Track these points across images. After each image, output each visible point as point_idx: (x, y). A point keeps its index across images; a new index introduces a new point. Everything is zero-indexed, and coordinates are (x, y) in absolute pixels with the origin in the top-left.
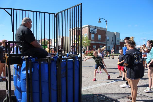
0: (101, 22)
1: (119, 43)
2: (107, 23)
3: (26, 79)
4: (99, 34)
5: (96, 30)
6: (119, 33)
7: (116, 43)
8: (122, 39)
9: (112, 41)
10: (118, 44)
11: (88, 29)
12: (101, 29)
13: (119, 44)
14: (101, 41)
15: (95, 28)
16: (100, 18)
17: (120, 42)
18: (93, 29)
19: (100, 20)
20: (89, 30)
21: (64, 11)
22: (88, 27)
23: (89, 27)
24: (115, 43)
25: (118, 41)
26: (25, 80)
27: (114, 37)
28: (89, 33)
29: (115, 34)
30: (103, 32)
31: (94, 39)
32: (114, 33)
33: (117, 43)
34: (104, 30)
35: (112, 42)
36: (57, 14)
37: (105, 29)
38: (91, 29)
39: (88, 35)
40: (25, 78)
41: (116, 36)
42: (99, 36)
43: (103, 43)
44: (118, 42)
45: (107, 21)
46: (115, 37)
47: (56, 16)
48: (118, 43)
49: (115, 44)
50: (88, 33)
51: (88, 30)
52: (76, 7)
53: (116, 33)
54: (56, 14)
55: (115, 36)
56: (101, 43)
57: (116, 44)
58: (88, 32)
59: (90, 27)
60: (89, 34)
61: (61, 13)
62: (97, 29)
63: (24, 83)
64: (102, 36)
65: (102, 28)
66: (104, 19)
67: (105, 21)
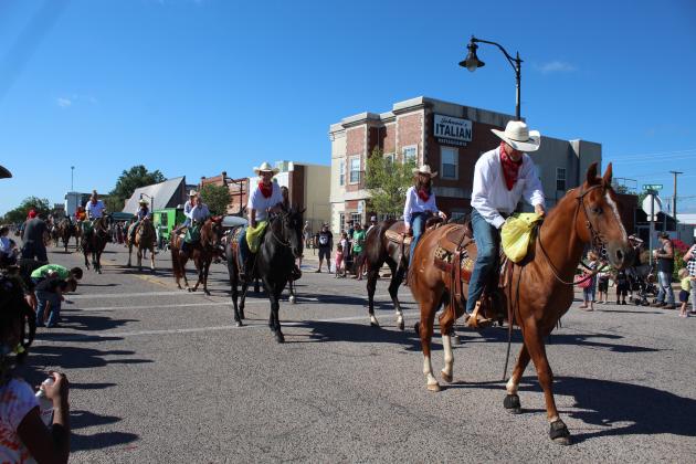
0: (481, 64)
2: (518, 73)
5: (470, 127)
6: (599, 146)
9: (561, 185)
11: (422, 121)
12: (497, 124)
15: (465, 117)
16: (474, 40)
18: (453, 120)
19: (473, 48)
20: (427, 124)
22: (422, 112)
23: (428, 110)
27: (570, 165)
28: (427, 140)
29: (576, 149)
31: (457, 178)
32: (570, 147)
35: (559, 192)
38: (438, 119)
39: (422, 152)
41: (578, 160)
45: (519, 61)
46: (575, 169)
50: (422, 144)
51: (422, 128)
53: (582, 143)
55: (576, 163)
58: (422, 136)
59: (436, 109)
60: (426, 148)
62: (474, 123)
65: (503, 117)
66: (501, 48)
67: (508, 57)
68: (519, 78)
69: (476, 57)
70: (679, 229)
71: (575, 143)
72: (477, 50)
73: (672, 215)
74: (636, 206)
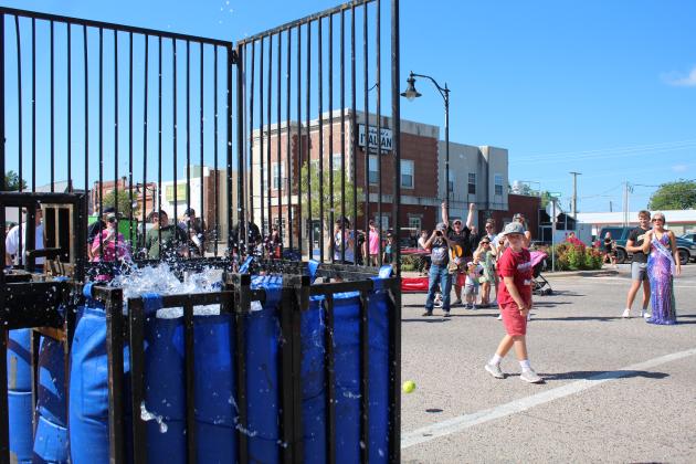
0: (418, 95)
1: (506, 201)
2: (447, 102)
3: (106, 412)
4: (407, 158)
5: (390, 136)
6: (506, 151)
7: (491, 200)
8: (520, 182)
9: (472, 189)
10: (499, 208)
11: (348, 131)
12: (414, 132)
13: (506, 208)
14: (414, 193)
15: (386, 127)
16: (412, 75)
17: (512, 198)
19: (412, 82)
21: (289, 27)
22: (348, 122)
24: (487, 203)
25: (499, 189)
26: (102, 417)
27: (480, 169)
28: (352, 149)
29: (485, 155)
30: (424, 147)
32: (480, 154)
33: (494, 204)
34: (428, 134)
35: (471, 195)
36: (240, 47)
37: (435, 129)
38: (362, 130)
39: (348, 161)
40: (103, 407)
41: (487, 164)
42: (407, 168)
43: (426, 202)
44: (498, 199)
45: (447, 91)
46: (484, 173)
47: (235, 58)
48: (499, 202)
49: (482, 208)
51: (348, 138)
52: (362, 7)
53: (489, 148)
54: (235, 48)
55: (485, 167)
56: (415, 202)
57: (491, 207)
58: (349, 145)
59: (359, 120)
61: (266, 40)
63: (99, 436)
64: (417, 168)
65: (419, 126)
66: (434, 81)
67: (439, 88)
68: (447, 105)
69: (414, 90)
70: (578, 228)
71: (484, 149)
72: (415, 84)
73: (572, 215)
74: (539, 206)
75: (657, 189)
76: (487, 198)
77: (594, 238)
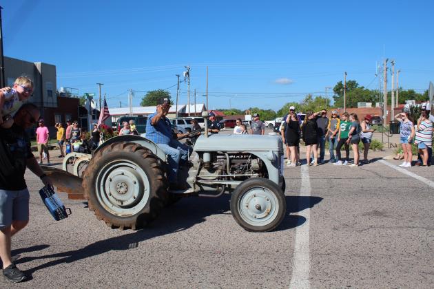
1: (55, 101)
6: (54, 67)
7: (45, 100)
8: (65, 89)
10: (51, 106)
13: (56, 106)
17: (59, 99)
24: (42, 103)
25: (50, 93)
27: (36, 79)
29: (39, 68)
32: (35, 68)
33: (47, 103)
41: (41, 76)
44: (50, 100)
46: (39, 81)
48: (50, 102)
53: (43, 65)
57: (45, 105)
71: (38, 64)
73: (99, 110)
74: (78, 104)
75: (146, 93)
76: (42, 99)
77: (114, 124)
